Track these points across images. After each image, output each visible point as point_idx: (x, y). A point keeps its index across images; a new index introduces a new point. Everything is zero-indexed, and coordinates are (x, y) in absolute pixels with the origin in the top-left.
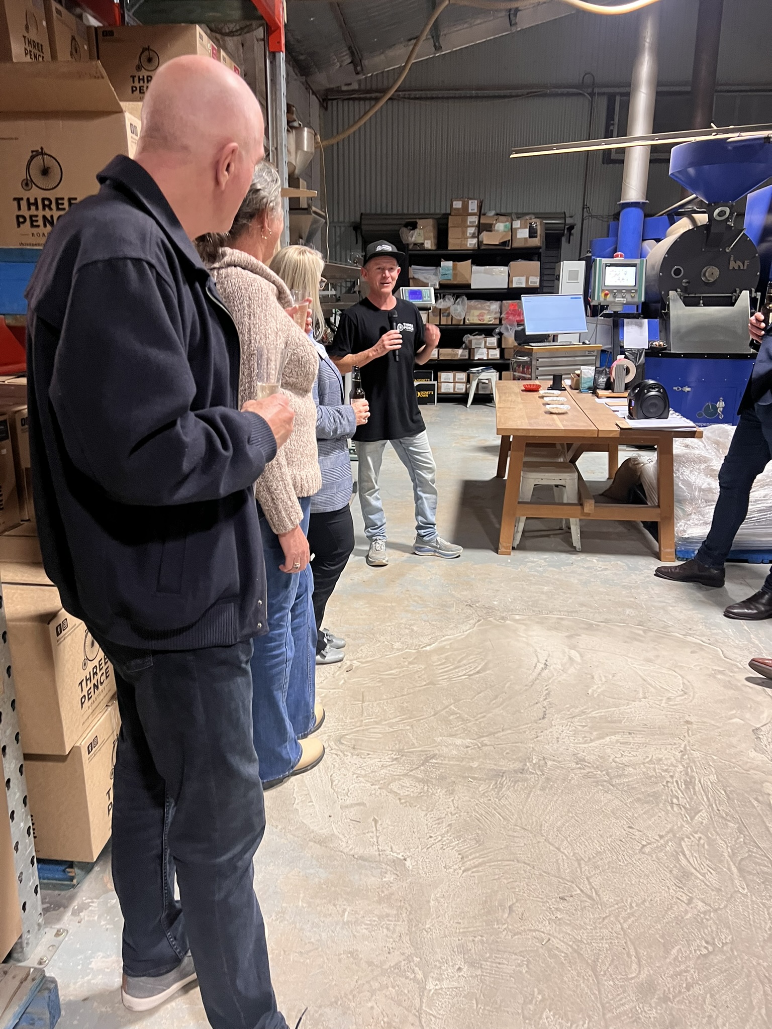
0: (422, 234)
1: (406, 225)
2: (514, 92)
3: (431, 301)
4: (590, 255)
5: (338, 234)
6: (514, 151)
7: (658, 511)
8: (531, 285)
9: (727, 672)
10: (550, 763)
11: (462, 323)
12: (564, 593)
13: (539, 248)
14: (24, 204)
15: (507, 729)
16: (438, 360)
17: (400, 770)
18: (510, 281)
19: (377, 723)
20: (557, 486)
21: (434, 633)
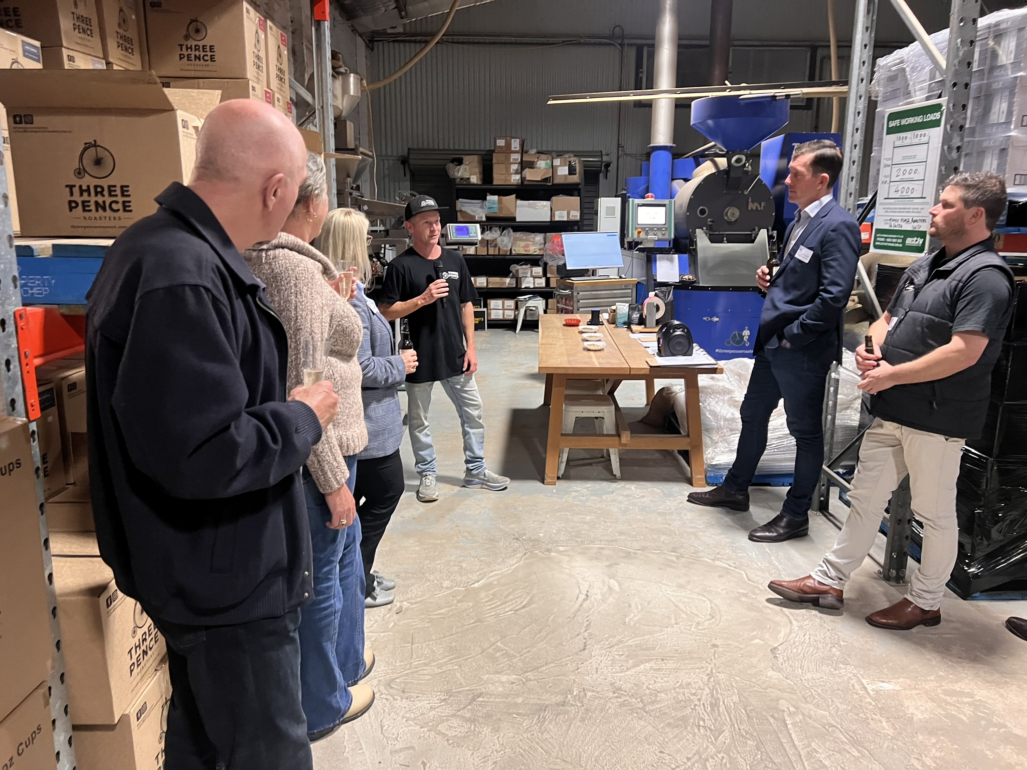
0: (468, 169)
1: (453, 161)
2: (551, 40)
3: (477, 236)
4: (625, 192)
5: (386, 166)
6: (550, 98)
7: (688, 440)
8: (572, 218)
9: (750, 594)
10: (589, 694)
11: (509, 253)
12: (605, 522)
13: (578, 184)
14: (76, 190)
15: (550, 663)
16: (487, 288)
17: (448, 711)
18: (552, 215)
19: (426, 665)
20: (597, 418)
21: (482, 569)
